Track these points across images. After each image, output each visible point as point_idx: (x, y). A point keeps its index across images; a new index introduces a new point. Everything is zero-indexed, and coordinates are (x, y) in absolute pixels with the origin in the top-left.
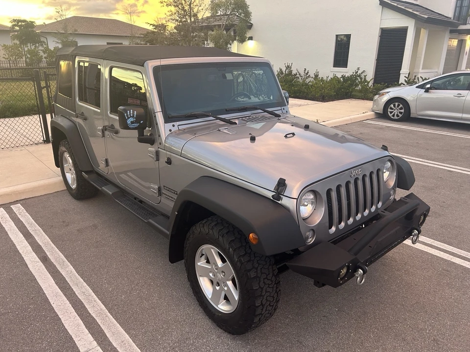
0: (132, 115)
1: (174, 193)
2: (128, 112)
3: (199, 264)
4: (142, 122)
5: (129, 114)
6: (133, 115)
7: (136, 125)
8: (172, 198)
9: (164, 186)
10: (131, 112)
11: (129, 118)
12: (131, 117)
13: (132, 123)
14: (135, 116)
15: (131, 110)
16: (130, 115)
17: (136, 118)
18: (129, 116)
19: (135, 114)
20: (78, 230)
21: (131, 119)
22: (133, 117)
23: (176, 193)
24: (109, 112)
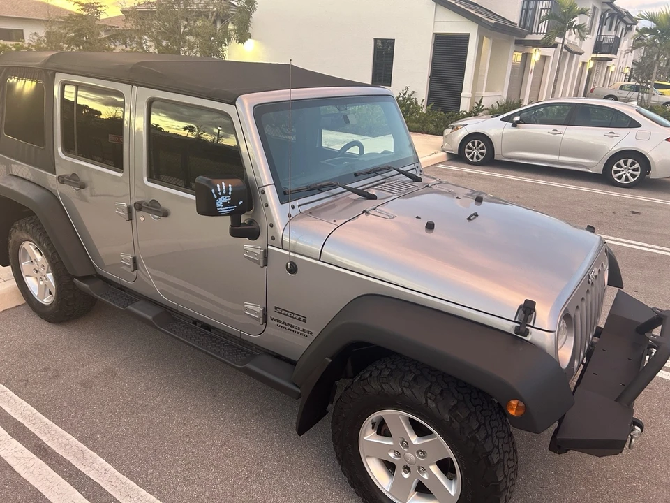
0: (224, 192)
1: (299, 319)
2: (218, 186)
3: (365, 438)
4: (240, 203)
5: (219, 190)
6: (228, 191)
7: (231, 208)
8: (292, 326)
9: (276, 308)
10: (224, 187)
11: (219, 197)
12: (223, 195)
13: (225, 204)
14: (230, 193)
15: (223, 183)
16: (222, 191)
17: (231, 196)
18: (220, 194)
19: (230, 189)
20: (82, 384)
21: (224, 199)
22: (227, 194)
23: (302, 319)
24: (145, 179)
